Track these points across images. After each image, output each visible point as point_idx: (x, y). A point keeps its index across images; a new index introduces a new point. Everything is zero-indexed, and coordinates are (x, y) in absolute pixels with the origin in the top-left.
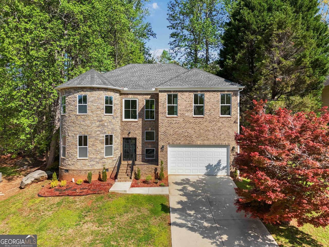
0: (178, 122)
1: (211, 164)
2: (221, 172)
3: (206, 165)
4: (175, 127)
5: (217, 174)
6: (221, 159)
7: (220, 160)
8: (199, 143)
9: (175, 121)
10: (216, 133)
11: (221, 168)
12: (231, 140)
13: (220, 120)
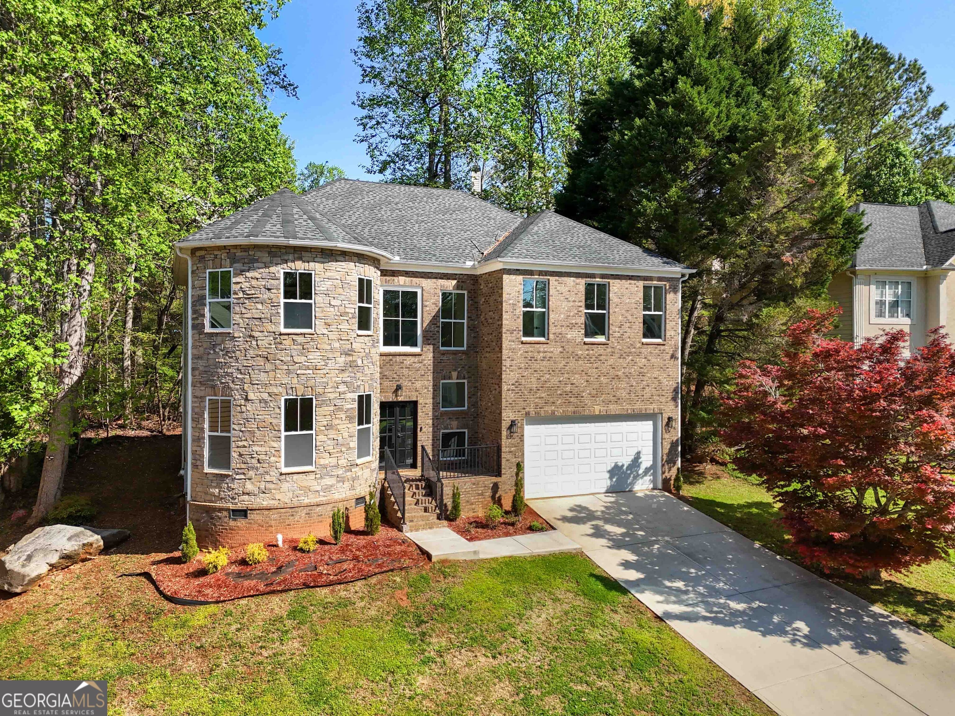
0: (549, 355)
1: (620, 464)
2: (640, 481)
3: (609, 468)
4: (542, 368)
5: (632, 487)
6: (640, 449)
7: (639, 453)
8: (597, 410)
9: (542, 355)
10: (634, 384)
11: (641, 472)
12: (663, 399)
13: (643, 350)
